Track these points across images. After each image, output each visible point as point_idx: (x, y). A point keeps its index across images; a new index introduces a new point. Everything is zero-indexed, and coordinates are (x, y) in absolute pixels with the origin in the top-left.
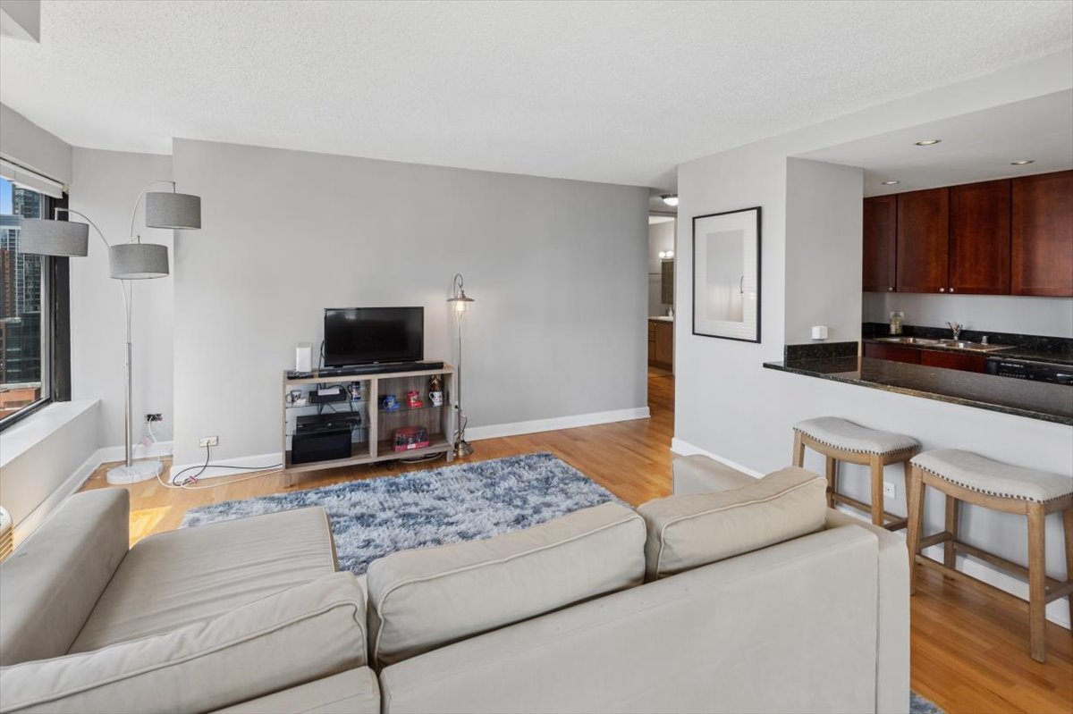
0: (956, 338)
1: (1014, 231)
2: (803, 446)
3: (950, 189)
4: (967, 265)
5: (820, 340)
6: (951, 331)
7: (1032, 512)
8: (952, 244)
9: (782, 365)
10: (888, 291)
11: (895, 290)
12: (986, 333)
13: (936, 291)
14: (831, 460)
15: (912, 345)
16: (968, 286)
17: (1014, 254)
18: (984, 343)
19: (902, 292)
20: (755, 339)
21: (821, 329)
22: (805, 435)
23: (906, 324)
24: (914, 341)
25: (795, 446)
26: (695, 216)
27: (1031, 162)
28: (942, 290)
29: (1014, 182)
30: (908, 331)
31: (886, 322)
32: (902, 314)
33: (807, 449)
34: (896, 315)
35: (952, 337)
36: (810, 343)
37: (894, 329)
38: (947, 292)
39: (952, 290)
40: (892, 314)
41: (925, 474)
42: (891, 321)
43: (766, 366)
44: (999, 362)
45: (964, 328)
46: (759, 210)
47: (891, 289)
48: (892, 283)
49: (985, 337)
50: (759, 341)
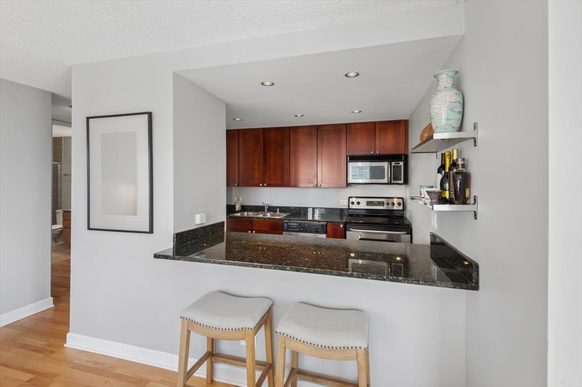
0: (266, 211)
1: (291, 154)
2: (189, 332)
3: (264, 129)
4: (272, 171)
5: (200, 224)
6: (263, 207)
7: (361, 358)
8: (265, 160)
9: (171, 254)
10: (235, 186)
11: (238, 185)
12: (278, 207)
13: (258, 185)
14: (211, 341)
15: (246, 217)
16: (272, 183)
17: (291, 165)
18: (278, 213)
19: (242, 186)
20: (148, 230)
21: (201, 216)
22: (190, 322)
23: (243, 204)
24: (248, 214)
25: (182, 333)
26: (89, 116)
27: (303, 116)
28: (261, 185)
29: (291, 128)
30: (244, 208)
31: (233, 204)
32: (241, 199)
33: (192, 333)
34: (238, 200)
35: (264, 211)
36: (195, 227)
37: (238, 208)
38: (263, 186)
39: (265, 185)
40: (236, 199)
41: (287, 340)
42: (236, 203)
43: (156, 256)
44: (287, 223)
45: (270, 205)
46: (150, 115)
47: (236, 185)
48: (237, 181)
49: (278, 209)
50: (151, 231)
